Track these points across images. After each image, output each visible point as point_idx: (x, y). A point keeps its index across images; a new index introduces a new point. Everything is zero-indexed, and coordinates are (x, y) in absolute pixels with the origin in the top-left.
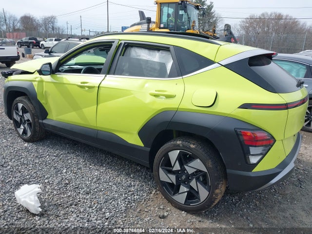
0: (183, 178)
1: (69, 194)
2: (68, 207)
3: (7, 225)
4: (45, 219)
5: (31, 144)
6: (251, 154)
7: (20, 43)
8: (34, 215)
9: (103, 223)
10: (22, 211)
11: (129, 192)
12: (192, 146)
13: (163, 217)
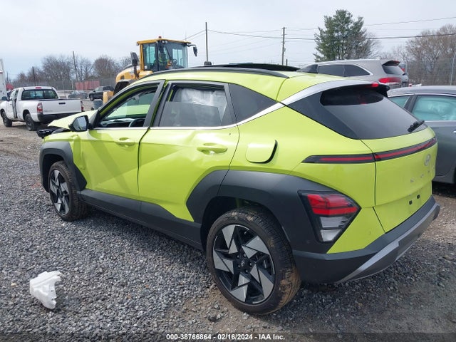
0: (242, 264)
1: (99, 286)
2: (92, 302)
3: (12, 321)
4: (59, 316)
5: (70, 223)
6: (324, 227)
7: (93, 94)
8: (48, 310)
9: (131, 324)
10: (36, 305)
11: (177, 285)
12: (250, 219)
13: (214, 320)
